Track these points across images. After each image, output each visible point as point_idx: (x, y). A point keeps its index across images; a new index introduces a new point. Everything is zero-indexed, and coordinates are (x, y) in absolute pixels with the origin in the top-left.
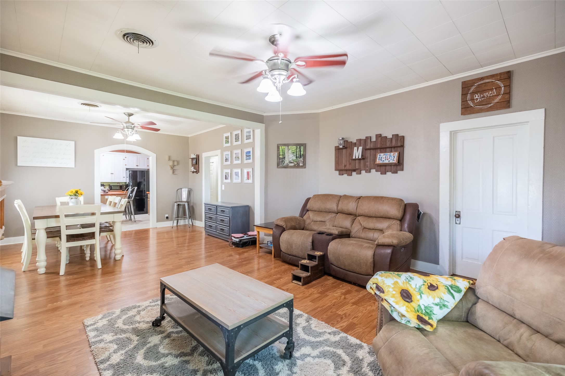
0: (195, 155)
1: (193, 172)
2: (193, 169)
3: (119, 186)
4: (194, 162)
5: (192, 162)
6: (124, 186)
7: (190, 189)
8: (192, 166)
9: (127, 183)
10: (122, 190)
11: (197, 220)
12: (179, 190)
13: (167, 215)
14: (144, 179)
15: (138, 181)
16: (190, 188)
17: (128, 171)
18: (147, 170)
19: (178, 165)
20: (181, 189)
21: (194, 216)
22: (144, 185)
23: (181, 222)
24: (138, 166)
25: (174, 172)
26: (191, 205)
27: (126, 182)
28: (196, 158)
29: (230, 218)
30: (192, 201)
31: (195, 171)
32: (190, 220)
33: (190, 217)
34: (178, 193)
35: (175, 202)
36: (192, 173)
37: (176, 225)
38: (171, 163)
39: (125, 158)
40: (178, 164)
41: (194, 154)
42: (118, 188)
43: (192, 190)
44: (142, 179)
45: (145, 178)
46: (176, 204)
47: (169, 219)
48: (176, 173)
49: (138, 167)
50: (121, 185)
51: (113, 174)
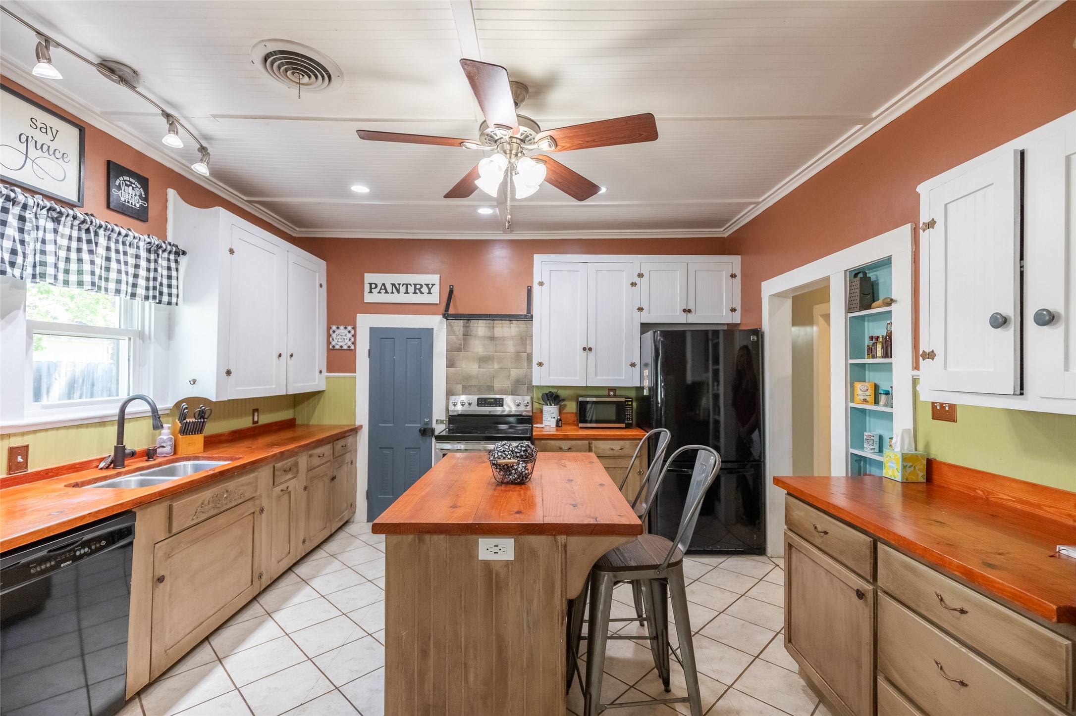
3: (614, 407)
6: (635, 404)
9: (646, 393)
10: (623, 425)
14: (716, 373)
15: (689, 378)
17: (649, 335)
18: (725, 328)
22: (716, 397)
24: (689, 311)
27: (642, 388)
39: (637, 280)
42: (611, 412)
44: (707, 370)
45: (721, 367)
49: (692, 319)
50: (623, 399)
51: (590, 349)
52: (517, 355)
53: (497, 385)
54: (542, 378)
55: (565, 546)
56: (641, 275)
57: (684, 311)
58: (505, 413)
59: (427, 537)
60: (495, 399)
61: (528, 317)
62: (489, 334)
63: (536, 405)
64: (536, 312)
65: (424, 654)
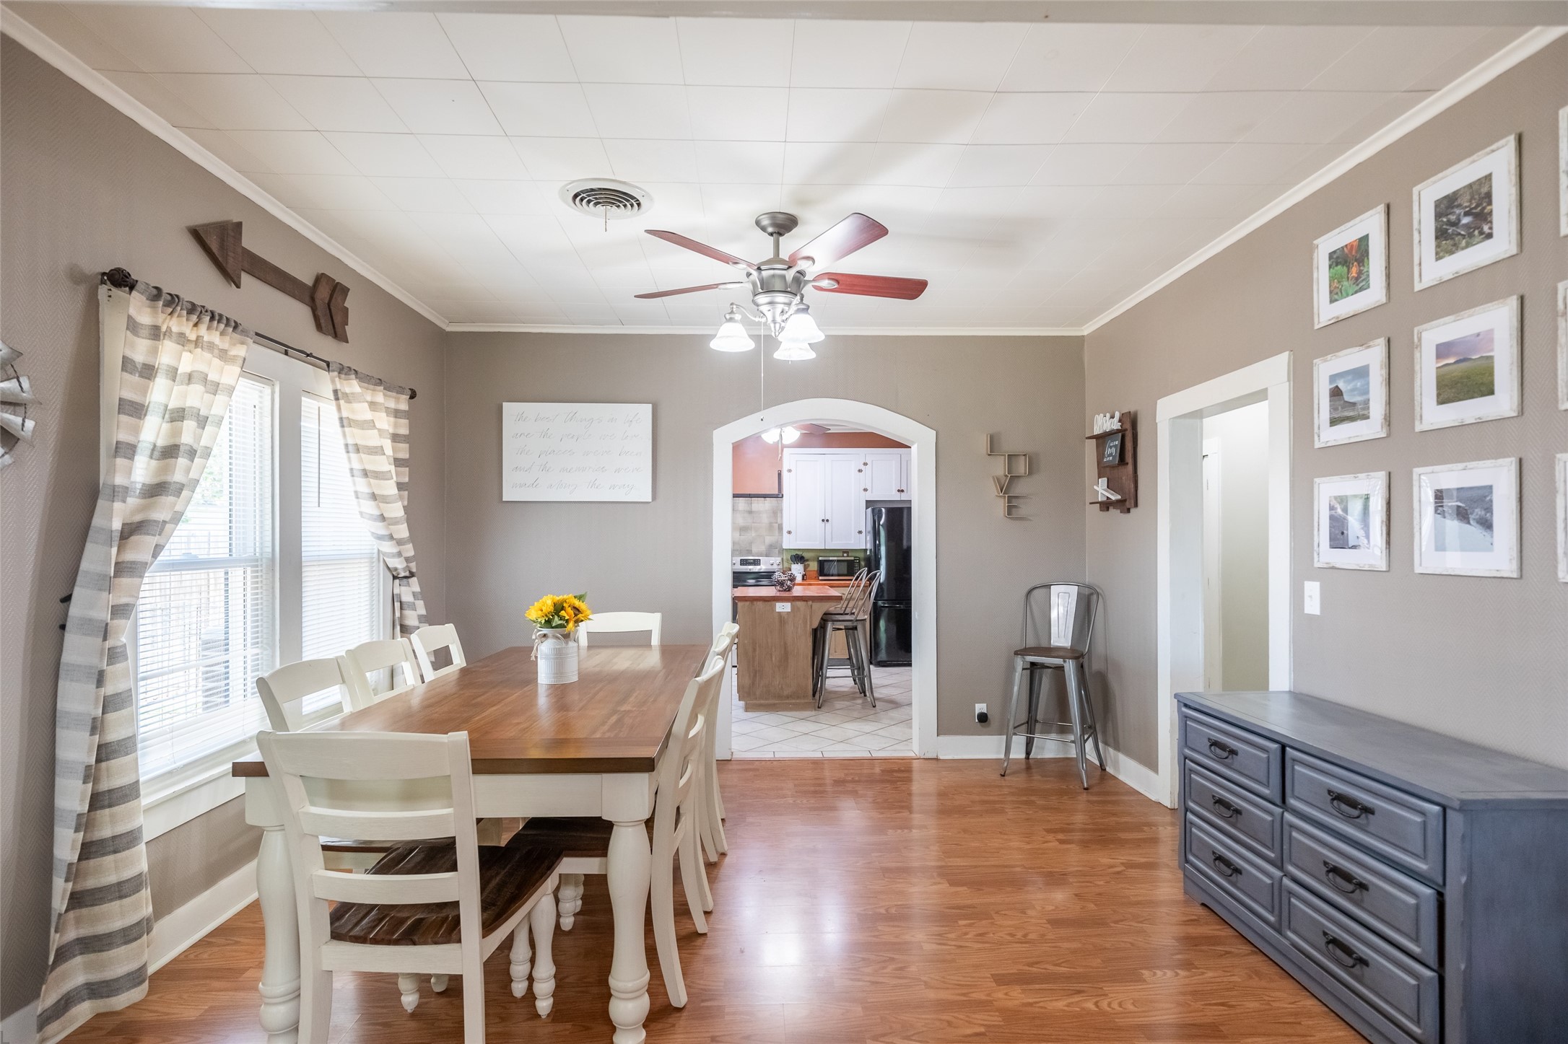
0: (1112, 417)
1: (1106, 505)
2: (1102, 490)
3: (846, 564)
4: (1111, 455)
5: (1100, 455)
6: (861, 562)
7: (1089, 587)
8: (1099, 477)
9: (870, 552)
10: (853, 578)
11: (1123, 753)
12: (1036, 592)
13: (981, 708)
16: (1088, 580)
17: (873, 509)
19: (1031, 473)
20: (1048, 586)
21: (1110, 725)
23: (1049, 747)
24: (903, 491)
25: (1014, 510)
26: (1096, 665)
28: (1122, 432)
29: (1440, 895)
30: (1099, 648)
31: (1115, 497)
32: (1089, 745)
33: (1090, 729)
34: (1033, 603)
35: (1016, 653)
36: (1101, 510)
37: (1023, 756)
38: (999, 467)
39: (862, 467)
40: (1031, 471)
41: (1108, 415)
42: (844, 568)
43: (1098, 594)
46: (1019, 663)
47: (989, 724)
48: (1024, 510)
50: (853, 558)
51: (827, 521)
52: (770, 526)
53: (754, 550)
54: (790, 543)
55: (811, 606)
56: (865, 464)
57: (899, 491)
58: (761, 571)
59: (755, 603)
60: (754, 560)
61: (779, 496)
62: (748, 509)
63: (786, 565)
64: (785, 491)
65: (754, 650)
